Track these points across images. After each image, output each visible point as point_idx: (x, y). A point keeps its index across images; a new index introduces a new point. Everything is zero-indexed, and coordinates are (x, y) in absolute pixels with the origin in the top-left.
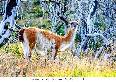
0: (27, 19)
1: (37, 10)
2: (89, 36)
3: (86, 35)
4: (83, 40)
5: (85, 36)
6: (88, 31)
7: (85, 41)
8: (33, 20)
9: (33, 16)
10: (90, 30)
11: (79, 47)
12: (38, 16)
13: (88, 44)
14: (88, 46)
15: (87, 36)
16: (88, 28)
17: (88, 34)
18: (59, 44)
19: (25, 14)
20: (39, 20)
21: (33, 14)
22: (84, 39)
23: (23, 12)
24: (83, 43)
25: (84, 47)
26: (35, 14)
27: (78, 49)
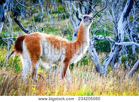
0: (48, 20)
1: (62, 9)
2: (120, 46)
3: (116, 43)
4: (112, 51)
5: (115, 45)
6: (120, 38)
7: (115, 52)
8: (56, 23)
9: (57, 18)
10: (122, 38)
11: (106, 60)
12: (63, 18)
13: (120, 56)
14: (120, 59)
15: (117, 45)
16: (119, 34)
17: (119, 42)
18: (71, 55)
19: (46, 14)
20: (64, 23)
21: (57, 15)
22: (113, 49)
23: (43, 12)
24: (111, 55)
25: (114, 60)
26: (60, 15)
27: (106, 63)
